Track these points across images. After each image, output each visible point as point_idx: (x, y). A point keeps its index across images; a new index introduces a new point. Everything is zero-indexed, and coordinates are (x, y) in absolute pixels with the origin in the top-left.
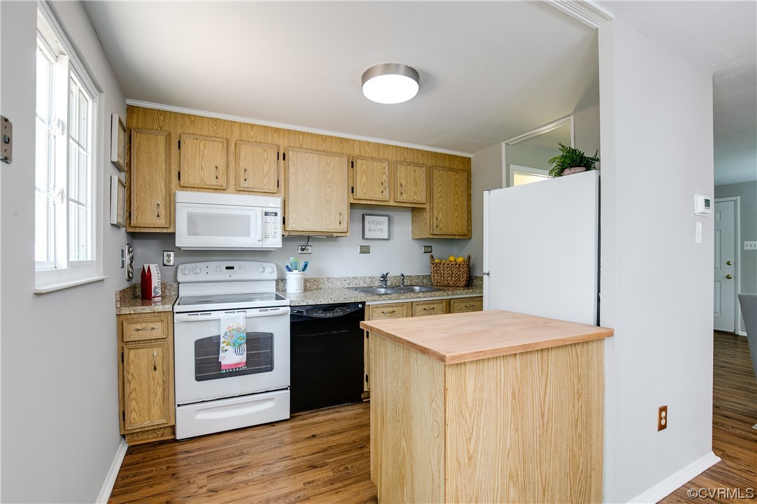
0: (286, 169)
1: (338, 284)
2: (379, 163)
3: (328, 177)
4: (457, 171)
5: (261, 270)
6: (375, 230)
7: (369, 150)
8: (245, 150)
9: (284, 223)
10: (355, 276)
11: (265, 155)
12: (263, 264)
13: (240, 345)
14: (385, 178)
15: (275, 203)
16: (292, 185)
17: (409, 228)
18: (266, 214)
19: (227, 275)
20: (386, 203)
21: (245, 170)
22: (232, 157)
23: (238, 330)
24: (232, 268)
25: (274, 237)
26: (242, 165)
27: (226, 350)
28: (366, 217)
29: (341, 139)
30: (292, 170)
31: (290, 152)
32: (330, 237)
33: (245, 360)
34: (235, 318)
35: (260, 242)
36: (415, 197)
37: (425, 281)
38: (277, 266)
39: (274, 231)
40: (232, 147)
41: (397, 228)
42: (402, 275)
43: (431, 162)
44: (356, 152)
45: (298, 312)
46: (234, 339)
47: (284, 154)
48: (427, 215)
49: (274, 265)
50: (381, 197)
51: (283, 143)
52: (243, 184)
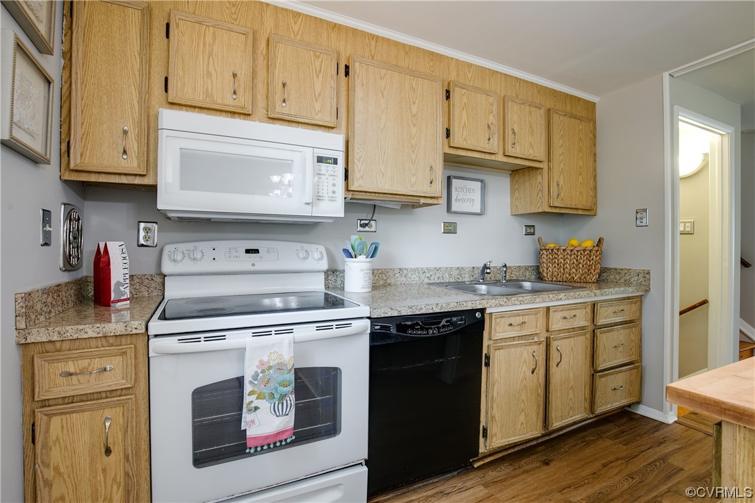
0: (349, 90)
1: (414, 278)
2: (484, 96)
3: (414, 110)
4: (580, 119)
5: (302, 254)
6: (463, 200)
7: (470, 76)
8: (282, 53)
9: (346, 177)
10: (438, 266)
11: (317, 64)
12: (306, 246)
13: (283, 397)
14: (492, 119)
15: (333, 143)
16: (359, 117)
17: (508, 199)
18: (320, 160)
19: (247, 262)
20: (493, 157)
21: (284, 85)
22: (261, 62)
23: (280, 368)
24: (256, 251)
25: (332, 200)
26: (279, 77)
27: (256, 408)
29: (432, 54)
30: (359, 92)
31: (357, 64)
32: (411, 204)
33: (292, 424)
34: (273, 345)
35: (309, 207)
36: (531, 151)
37: (527, 274)
38: (328, 251)
39: (331, 188)
40: (263, 45)
41: (491, 199)
42: (505, 266)
43: (549, 103)
44: (453, 76)
45: (382, 327)
46: (272, 385)
47: (347, 67)
48: (541, 180)
50: (483, 146)
51: (347, 50)
52: (281, 109)
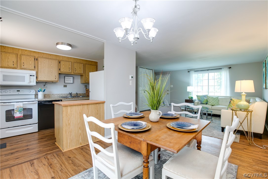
1: (56, 96)
2: (68, 62)
3: (52, 66)
4: (93, 65)
5: (29, 91)
6: (68, 81)
7: (65, 59)
8: (23, 57)
9: (37, 78)
10: (62, 94)
11: (31, 59)
13: (21, 111)
14: (70, 66)
15: (34, 73)
16: (39, 68)
17: (80, 80)
18: (31, 76)
19: (17, 93)
20: (71, 73)
21: (23, 63)
22: (19, 59)
23: (20, 107)
24: (19, 91)
25: (33, 82)
26: (22, 61)
27: (16, 113)
28: (66, 77)
29: (56, 55)
30: (39, 63)
31: (39, 58)
32: (52, 82)
33: (23, 115)
34: (19, 104)
35: (29, 84)
36: (80, 72)
37: (85, 95)
38: (35, 90)
39: (33, 80)
40: (19, 56)
41: (76, 80)
42: (77, 93)
43: (85, 63)
44: (61, 59)
45: (40, 102)
46: (19, 110)
47: (37, 59)
48: (84, 77)
49: (34, 90)
50: (69, 71)
51: (37, 56)
52: (23, 67)
